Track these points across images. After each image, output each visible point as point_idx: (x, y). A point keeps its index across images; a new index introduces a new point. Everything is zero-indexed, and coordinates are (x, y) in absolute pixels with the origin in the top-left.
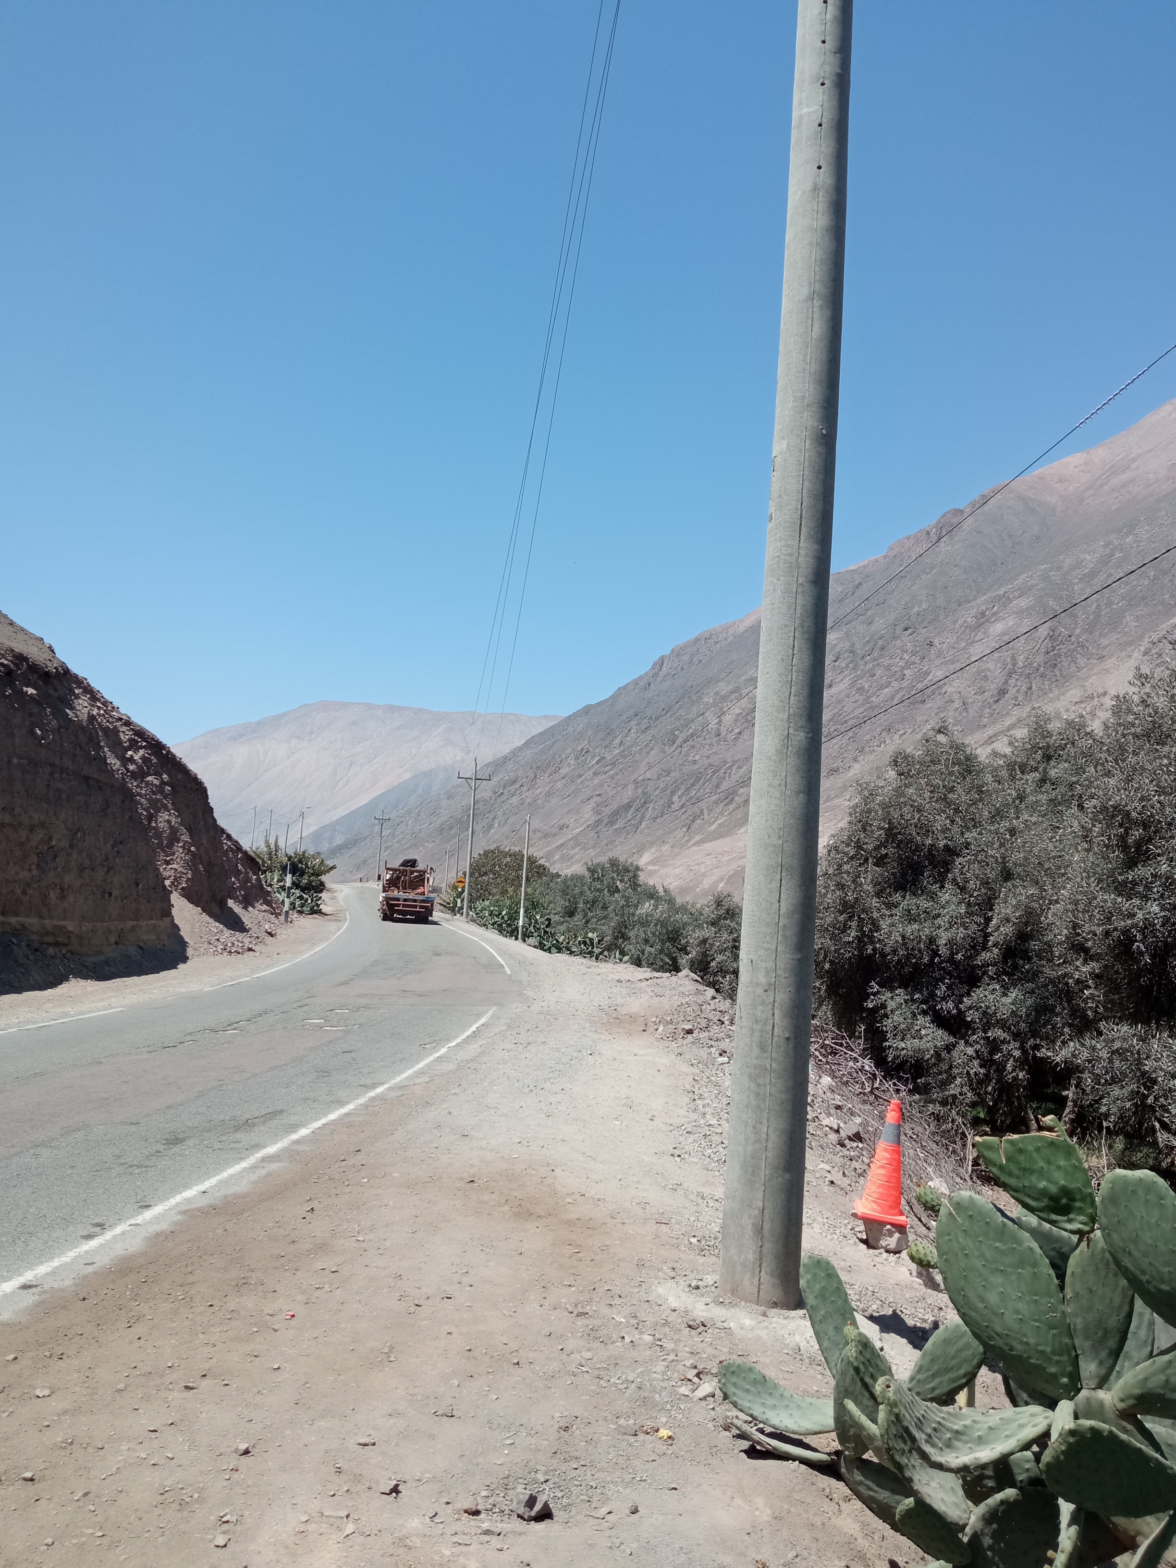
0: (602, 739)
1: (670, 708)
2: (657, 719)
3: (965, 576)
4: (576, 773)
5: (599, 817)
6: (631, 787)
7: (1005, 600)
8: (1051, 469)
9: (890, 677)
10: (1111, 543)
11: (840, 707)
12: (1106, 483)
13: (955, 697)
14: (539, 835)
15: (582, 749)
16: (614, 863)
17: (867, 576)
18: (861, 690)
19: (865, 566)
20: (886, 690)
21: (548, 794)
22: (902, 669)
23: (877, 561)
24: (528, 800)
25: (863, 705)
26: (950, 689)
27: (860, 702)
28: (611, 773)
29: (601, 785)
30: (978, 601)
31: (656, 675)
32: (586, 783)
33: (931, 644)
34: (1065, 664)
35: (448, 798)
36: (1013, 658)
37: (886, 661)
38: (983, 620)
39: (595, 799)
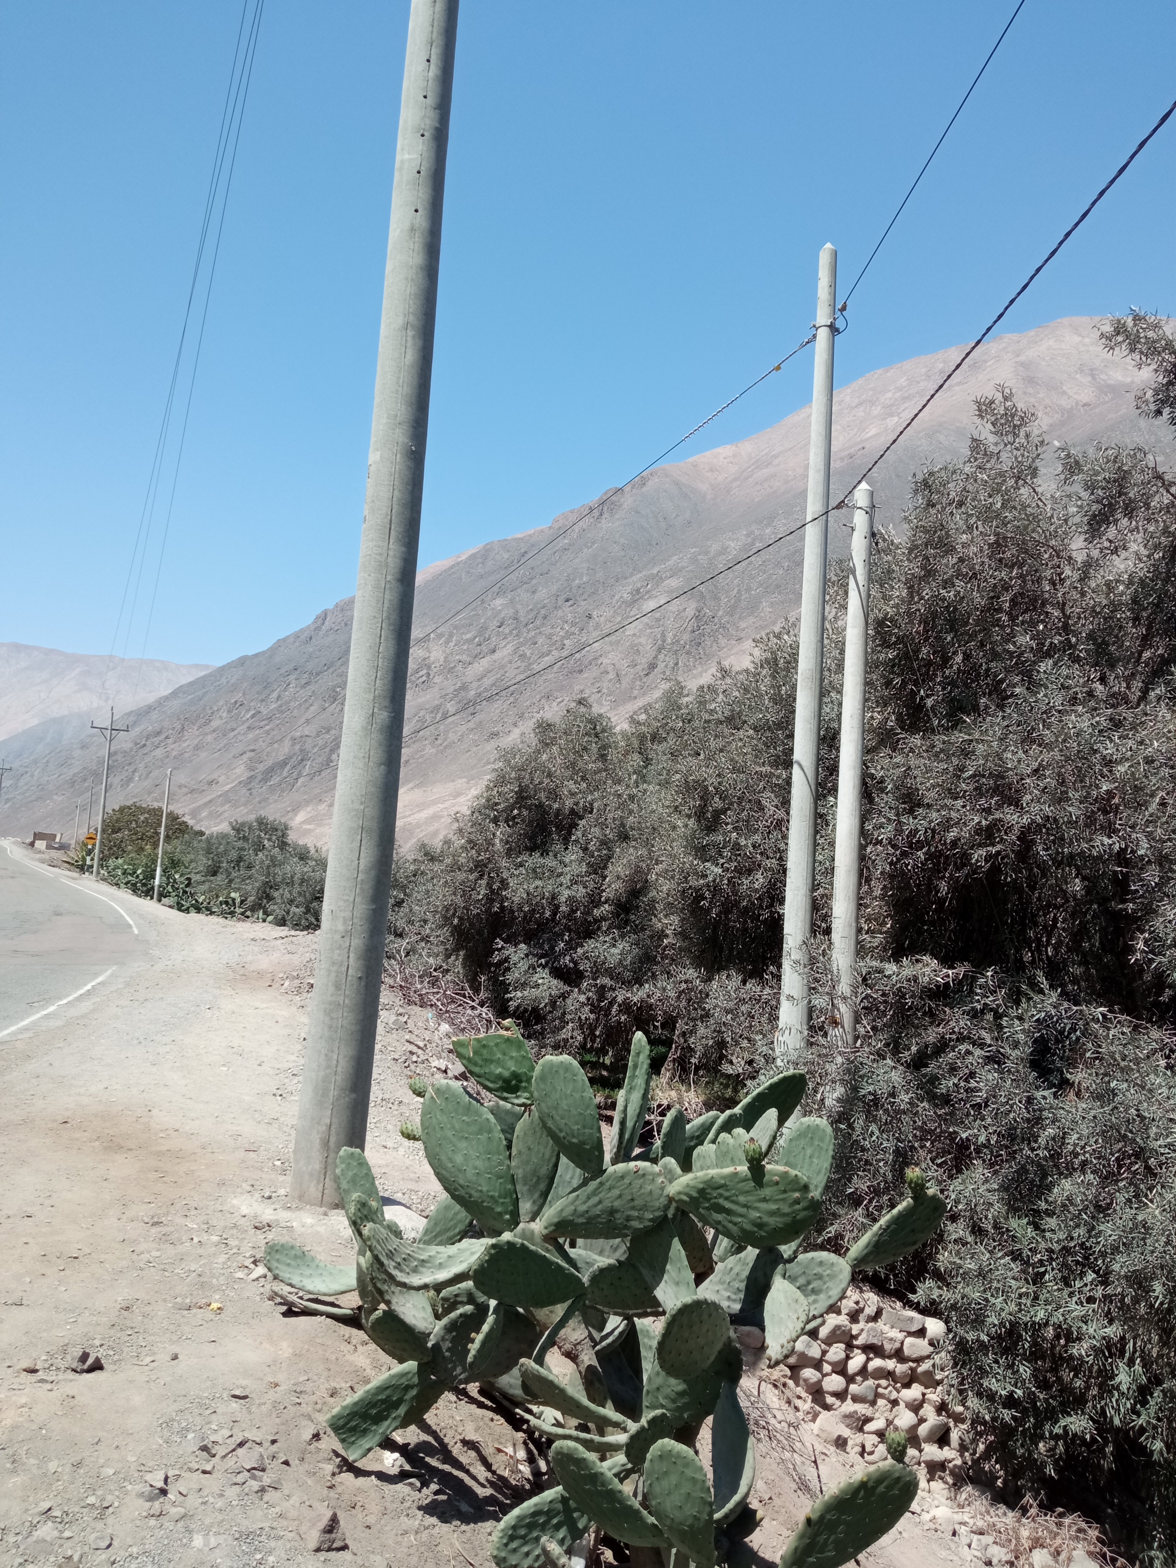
0: (258, 693)
1: (332, 664)
2: (318, 674)
3: (623, 553)
4: (229, 727)
5: (252, 773)
6: (287, 743)
7: (658, 579)
8: (705, 458)
9: (550, 646)
10: (752, 533)
11: (502, 672)
12: (751, 476)
13: (610, 668)
14: (184, 790)
15: (236, 702)
16: (261, 822)
17: (533, 546)
18: (523, 656)
19: (530, 536)
20: (547, 658)
21: (197, 748)
22: (563, 638)
23: (542, 531)
24: (174, 753)
25: (525, 671)
26: (605, 661)
27: (521, 669)
28: (267, 728)
29: (256, 740)
30: (635, 578)
31: (318, 629)
32: (240, 738)
33: (590, 617)
34: (709, 643)
35: (82, 748)
36: (663, 635)
37: (547, 630)
38: (637, 596)
39: (249, 754)
